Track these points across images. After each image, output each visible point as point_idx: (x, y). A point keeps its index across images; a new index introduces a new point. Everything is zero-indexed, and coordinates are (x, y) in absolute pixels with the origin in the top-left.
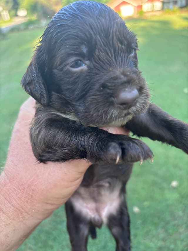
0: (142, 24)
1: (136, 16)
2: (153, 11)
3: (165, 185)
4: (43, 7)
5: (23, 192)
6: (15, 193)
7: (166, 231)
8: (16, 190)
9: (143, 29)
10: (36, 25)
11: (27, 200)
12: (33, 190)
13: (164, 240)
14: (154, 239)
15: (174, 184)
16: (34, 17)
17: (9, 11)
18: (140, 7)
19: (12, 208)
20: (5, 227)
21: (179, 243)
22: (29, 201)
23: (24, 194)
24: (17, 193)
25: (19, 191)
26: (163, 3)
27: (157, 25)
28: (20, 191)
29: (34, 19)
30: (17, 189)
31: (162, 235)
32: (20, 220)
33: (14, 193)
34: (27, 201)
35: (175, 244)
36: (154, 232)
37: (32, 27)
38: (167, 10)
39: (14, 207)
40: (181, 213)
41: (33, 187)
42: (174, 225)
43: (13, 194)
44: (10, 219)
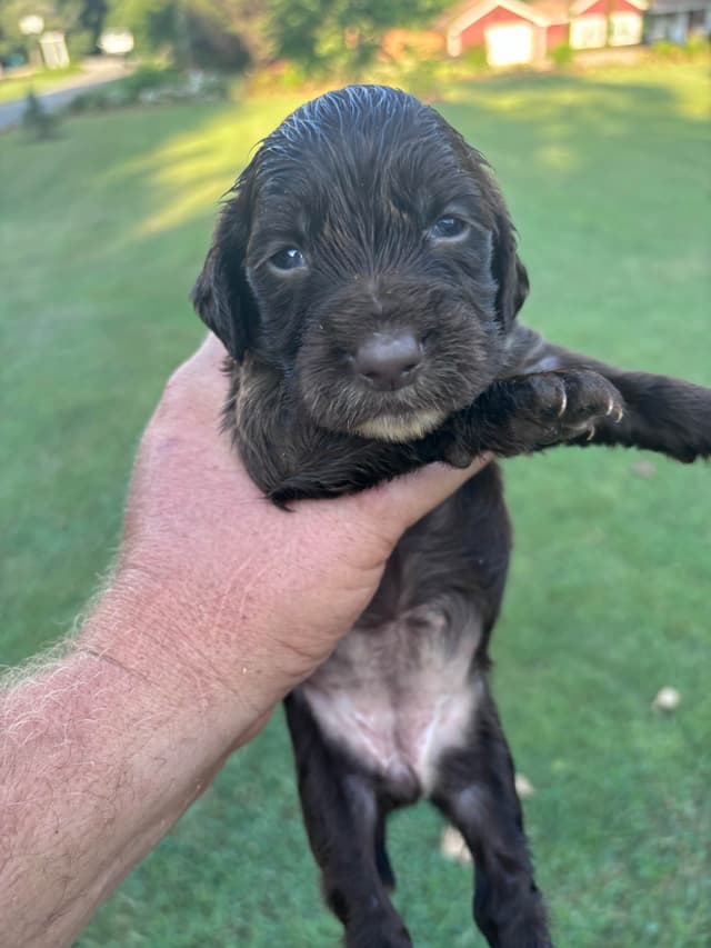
0: (567, 97)
1: (544, 64)
2: (608, 47)
3: (632, 701)
4: (194, 22)
5: (214, 608)
6: (189, 617)
7: (633, 869)
8: (191, 607)
9: (569, 113)
10: (167, 91)
11: (227, 632)
12: (249, 598)
13: (621, 901)
14: (586, 898)
15: (668, 697)
16: (161, 61)
17: (68, 36)
18: (560, 31)
19: (179, 666)
20: (155, 729)
21: (677, 914)
22: (233, 636)
23: (219, 616)
24: (196, 614)
25: (201, 607)
26: (649, 18)
27: (620, 102)
28: (205, 606)
29: (159, 65)
30: (193, 604)
31: (617, 884)
32: (200, 706)
33: (185, 619)
34: (228, 636)
35: (666, 920)
36: (587, 872)
37: (149, 96)
38: (663, 46)
39: (183, 664)
40: (689, 809)
41: (248, 588)
42: (663, 851)
43: (181, 623)
44: (171, 705)
